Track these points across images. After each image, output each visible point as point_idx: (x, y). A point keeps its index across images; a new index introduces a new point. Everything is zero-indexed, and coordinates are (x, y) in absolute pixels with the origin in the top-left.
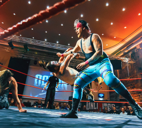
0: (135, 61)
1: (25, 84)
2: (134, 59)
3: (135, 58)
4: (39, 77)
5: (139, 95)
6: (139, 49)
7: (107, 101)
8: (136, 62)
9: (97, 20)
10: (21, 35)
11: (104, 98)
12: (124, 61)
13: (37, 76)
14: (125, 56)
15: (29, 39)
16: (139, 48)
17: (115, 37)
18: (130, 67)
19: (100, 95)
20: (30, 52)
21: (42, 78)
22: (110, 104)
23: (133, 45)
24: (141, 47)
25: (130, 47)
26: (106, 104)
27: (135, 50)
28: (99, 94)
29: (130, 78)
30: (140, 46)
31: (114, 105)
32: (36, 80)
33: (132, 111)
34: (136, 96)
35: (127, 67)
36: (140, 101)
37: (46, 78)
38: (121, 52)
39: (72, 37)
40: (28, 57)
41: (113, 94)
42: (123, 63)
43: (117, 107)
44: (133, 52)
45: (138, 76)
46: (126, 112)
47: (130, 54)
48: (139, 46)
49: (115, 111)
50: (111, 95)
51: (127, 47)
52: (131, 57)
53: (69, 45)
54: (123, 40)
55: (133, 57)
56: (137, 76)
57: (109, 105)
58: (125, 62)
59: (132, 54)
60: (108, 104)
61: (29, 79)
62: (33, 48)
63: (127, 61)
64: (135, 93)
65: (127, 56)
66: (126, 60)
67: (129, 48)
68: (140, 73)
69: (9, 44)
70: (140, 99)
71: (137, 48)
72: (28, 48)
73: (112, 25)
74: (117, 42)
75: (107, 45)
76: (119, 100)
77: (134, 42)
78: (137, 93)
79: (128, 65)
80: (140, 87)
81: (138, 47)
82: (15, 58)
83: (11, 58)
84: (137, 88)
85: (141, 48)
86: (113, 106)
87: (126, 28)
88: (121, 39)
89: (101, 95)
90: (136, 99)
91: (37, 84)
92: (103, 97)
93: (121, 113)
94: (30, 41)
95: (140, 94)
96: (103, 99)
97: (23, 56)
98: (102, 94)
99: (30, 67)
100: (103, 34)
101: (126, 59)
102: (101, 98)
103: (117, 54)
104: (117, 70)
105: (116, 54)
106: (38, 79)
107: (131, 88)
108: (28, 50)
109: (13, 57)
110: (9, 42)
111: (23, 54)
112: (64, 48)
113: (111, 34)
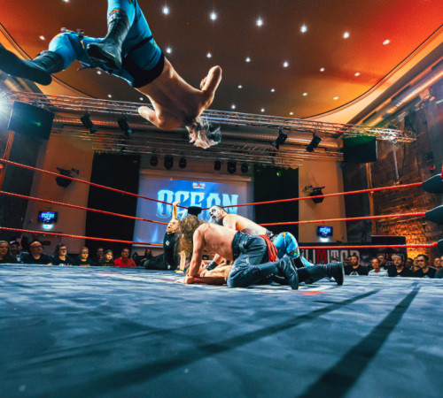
0: (415, 135)
1: (134, 216)
2: (414, 131)
3: (414, 127)
4: (166, 195)
5: (424, 226)
6: (428, 100)
7: (338, 243)
8: (418, 138)
9: (304, 29)
10: (110, 96)
11: (333, 237)
12: (385, 139)
13: (161, 195)
14: (387, 125)
15: (128, 104)
16: (427, 97)
17: (357, 74)
18: (402, 153)
19: (321, 230)
20: (135, 135)
21: (174, 196)
22: (346, 252)
23: (411, 92)
24: (432, 95)
25: (402, 99)
26: (337, 251)
27: (417, 105)
28: (319, 227)
29: (401, 183)
30: (430, 91)
31: (358, 253)
32: (160, 205)
33: (400, 266)
34: (414, 229)
35: (392, 153)
36: (425, 239)
37: (182, 196)
38: (375, 113)
39: (240, 87)
40: (136, 149)
41: (356, 226)
42: (383, 144)
43: (364, 257)
44: (410, 111)
45: (423, 175)
46: (385, 269)
47: (401, 117)
48: (427, 92)
49: (355, 267)
50: (350, 229)
51: (393, 99)
52: (403, 125)
53: (233, 107)
54: (381, 80)
55: (411, 125)
56: (420, 175)
57: (344, 254)
58: (386, 142)
59: (406, 118)
60: (342, 252)
61: (143, 205)
62: (145, 126)
63: (392, 138)
64: (412, 221)
65: (394, 123)
66: (391, 135)
67: (400, 101)
68: (428, 169)
69: (82, 120)
70: (426, 234)
71: (422, 97)
72: (129, 125)
73: (347, 39)
74: (364, 88)
75: (336, 98)
76: (370, 240)
77: (412, 82)
78: (418, 220)
79: (394, 149)
80: (427, 205)
81: (425, 96)
82: (104, 155)
83: (96, 155)
84: (420, 207)
85: (433, 98)
86: (355, 255)
87: (389, 44)
88: (374, 77)
89: (325, 230)
90: (415, 234)
91: (164, 213)
92: (330, 235)
93: (370, 273)
94: (131, 108)
95: (426, 223)
96: (331, 239)
97: (124, 148)
98: (328, 227)
99: (142, 172)
100: (322, 70)
101: (390, 133)
102: (324, 236)
103: (364, 122)
104: (367, 164)
105: (361, 122)
106: (165, 203)
107: (401, 208)
108: (130, 131)
109: (100, 152)
110: (83, 116)
111: (123, 143)
112: (220, 117)
113: (346, 67)
